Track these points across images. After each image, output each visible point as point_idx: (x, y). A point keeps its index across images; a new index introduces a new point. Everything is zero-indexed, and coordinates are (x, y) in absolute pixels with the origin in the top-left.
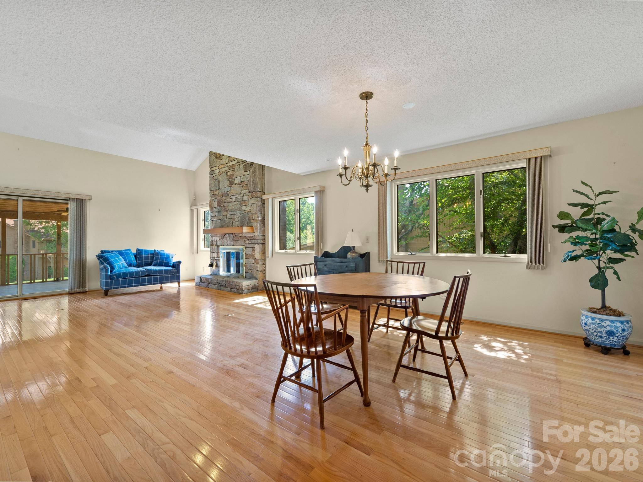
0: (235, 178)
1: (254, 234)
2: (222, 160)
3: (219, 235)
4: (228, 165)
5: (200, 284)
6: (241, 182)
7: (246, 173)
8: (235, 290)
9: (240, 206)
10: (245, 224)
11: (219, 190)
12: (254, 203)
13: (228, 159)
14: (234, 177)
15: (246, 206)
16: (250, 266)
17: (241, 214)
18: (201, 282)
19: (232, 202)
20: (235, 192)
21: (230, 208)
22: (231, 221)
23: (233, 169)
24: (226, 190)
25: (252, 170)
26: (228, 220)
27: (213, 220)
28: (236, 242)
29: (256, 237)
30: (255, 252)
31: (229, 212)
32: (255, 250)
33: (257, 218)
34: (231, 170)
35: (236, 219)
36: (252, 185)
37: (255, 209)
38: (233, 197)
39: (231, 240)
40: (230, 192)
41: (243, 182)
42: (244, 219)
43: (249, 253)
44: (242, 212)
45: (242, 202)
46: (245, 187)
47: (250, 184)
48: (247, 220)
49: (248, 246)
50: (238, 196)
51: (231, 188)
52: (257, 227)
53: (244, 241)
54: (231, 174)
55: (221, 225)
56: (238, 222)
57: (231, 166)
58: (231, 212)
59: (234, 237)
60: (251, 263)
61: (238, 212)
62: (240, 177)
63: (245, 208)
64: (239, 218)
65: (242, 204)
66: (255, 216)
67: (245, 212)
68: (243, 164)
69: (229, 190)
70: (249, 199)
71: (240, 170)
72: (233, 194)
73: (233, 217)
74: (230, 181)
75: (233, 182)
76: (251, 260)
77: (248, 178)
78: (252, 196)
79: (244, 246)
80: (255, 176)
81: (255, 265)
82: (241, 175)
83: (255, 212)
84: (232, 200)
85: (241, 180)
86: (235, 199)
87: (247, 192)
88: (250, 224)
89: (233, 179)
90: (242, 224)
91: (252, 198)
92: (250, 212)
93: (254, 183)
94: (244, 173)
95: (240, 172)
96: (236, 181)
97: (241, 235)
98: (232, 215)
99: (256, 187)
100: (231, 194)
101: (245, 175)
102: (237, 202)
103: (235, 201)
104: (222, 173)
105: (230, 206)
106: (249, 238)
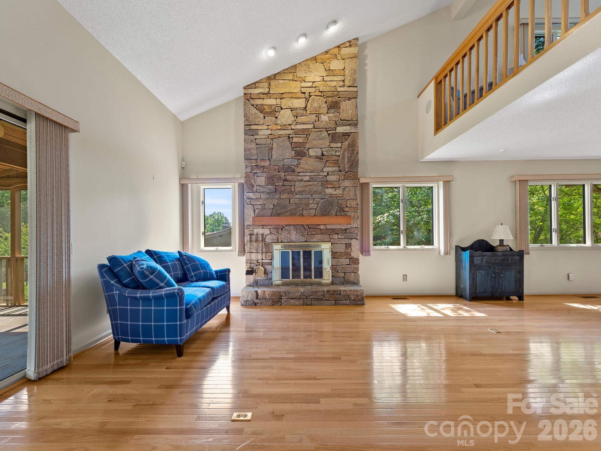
0: (309, 149)
2: (277, 118)
3: (269, 227)
4: (293, 127)
5: (256, 301)
6: (323, 155)
7: (332, 145)
8: (347, 302)
9: (321, 187)
10: (331, 213)
11: (270, 160)
12: (349, 186)
13: (293, 119)
14: (308, 147)
15: (334, 189)
16: (342, 268)
17: (322, 199)
18: (257, 298)
19: (301, 180)
20: (310, 168)
21: (298, 189)
22: (300, 207)
23: (305, 136)
24: (287, 162)
25: (346, 143)
26: (294, 206)
27: (253, 205)
28: (313, 236)
29: (354, 229)
30: (353, 249)
31: (296, 194)
32: (352, 247)
33: (355, 206)
34: (301, 136)
35: (312, 205)
36: (347, 162)
37: (352, 193)
38: (306, 174)
39: (301, 234)
40: (297, 167)
41: (328, 156)
42: (328, 206)
43: (339, 251)
44: (325, 196)
45: (325, 183)
46: (331, 163)
47: (344, 161)
48: (336, 207)
49: (336, 242)
50: (316, 174)
51: (299, 161)
52: (356, 217)
53: (330, 235)
54: (301, 141)
55: (276, 212)
56: (316, 209)
57: (299, 130)
58: (301, 195)
59: (307, 230)
60: (344, 263)
61: (315, 195)
62: (321, 148)
63: (331, 192)
64: (319, 204)
65: (326, 186)
66: (352, 203)
67: (331, 197)
68: (327, 131)
69: (295, 164)
70: (339, 180)
71: (320, 139)
72: (305, 170)
73: (304, 201)
74: (299, 152)
75: (305, 153)
76: (343, 260)
77: (339, 153)
78: (346, 177)
79: (330, 242)
80: (353, 151)
81: (352, 266)
82: (324, 146)
83: (352, 197)
84: (302, 177)
85: (322, 153)
86: (309, 177)
87: (337, 171)
88: (342, 211)
89: (306, 149)
90: (325, 213)
91: (347, 179)
92: (342, 197)
93: (350, 160)
94: (329, 145)
95: (321, 141)
96: (312, 153)
97: (322, 227)
98: (303, 199)
99: (355, 166)
100: (301, 170)
101: (332, 147)
102: (314, 181)
103: (309, 180)
104: (278, 136)
105: (299, 186)
106: (339, 231)
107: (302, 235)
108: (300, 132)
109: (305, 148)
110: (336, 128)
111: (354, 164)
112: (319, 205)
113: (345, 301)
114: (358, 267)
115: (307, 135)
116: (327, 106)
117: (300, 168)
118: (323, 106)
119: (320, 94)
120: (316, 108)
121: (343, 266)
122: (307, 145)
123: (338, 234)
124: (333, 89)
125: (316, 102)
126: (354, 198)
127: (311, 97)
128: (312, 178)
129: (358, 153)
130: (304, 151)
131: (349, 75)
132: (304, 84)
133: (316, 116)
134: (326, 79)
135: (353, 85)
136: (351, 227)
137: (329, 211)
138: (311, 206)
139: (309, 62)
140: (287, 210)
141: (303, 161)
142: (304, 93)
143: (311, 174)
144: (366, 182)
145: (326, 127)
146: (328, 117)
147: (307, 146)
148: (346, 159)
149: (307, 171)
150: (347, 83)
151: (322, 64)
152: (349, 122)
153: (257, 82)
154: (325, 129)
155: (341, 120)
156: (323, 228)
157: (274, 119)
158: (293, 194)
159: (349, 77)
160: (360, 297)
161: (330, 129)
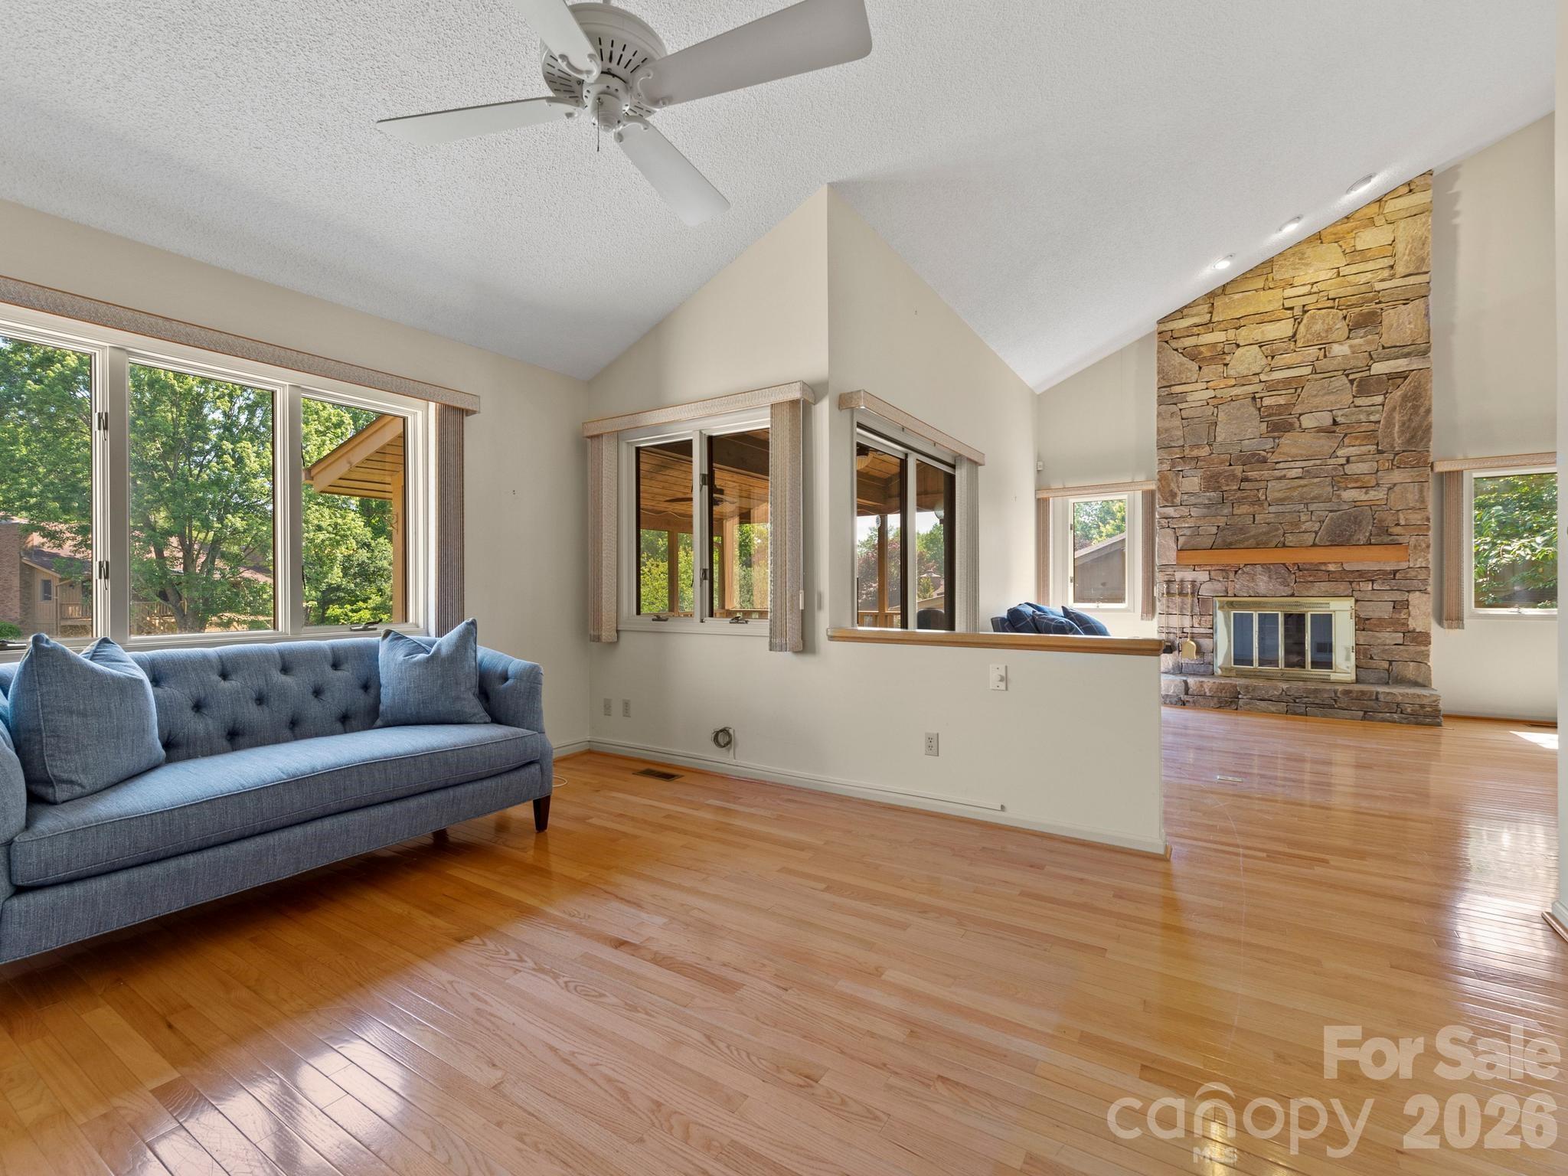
0: (1300, 415)
1: (1404, 565)
2: (1226, 365)
3: (1208, 568)
4: (1263, 377)
6: (1335, 423)
7: (1359, 402)
9: (1330, 489)
10: (1355, 538)
11: (1210, 445)
12: (1406, 481)
13: (1264, 361)
14: (1300, 412)
15: (1364, 490)
16: (1384, 651)
17: (1331, 511)
18: (1188, 693)
19: (1281, 478)
20: (1304, 452)
21: (1274, 495)
22: (1278, 529)
23: (1293, 391)
24: (1250, 445)
25: (1398, 394)
26: (1265, 528)
27: (1174, 528)
28: (1309, 585)
29: (1417, 571)
30: (1412, 613)
31: (1269, 505)
32: (1410, 608)
33: (1419, 523)
34: (1283, 392)
35: (1307, 523)
36: (1398, 432)
37: (1412, 498)
38: (1292, 464)
39: (1279, 580)
40: (1273, 453)
41: (1349, 426)
42: (1348, 526)
43: (1376, 615)
44: (1340, 505)
45: (1340, 479)
46: (1356, 438)
47: (1391, 431)
48: (1368, 526)
49: (1369, 596)
50: (1318, 462)
51: (1277, 441)
52: (1424, 546)
53: (1351, 583)
54: (1283, 402)
55: (1224, 541)
56: (1316, 533)
57: (1279, 381)
58: (1280, 507)
59: (1294, 573)
60: (1388, 642)
61: (1315, 505)
62: (1331, 411)
63: (1356, 496)
64: (1323, 522)
65: (1342, 485)
66: (1411, 516)
67: (1355, 507)
68: (1347, 376)
69: (1268, 447)
70: (1378, 471)
71: (1329, 393)
72: (1291, 457)
73: (1288, 517)
74: (1276, 423)
75: (1291, 424)
76: (1387, 635)
77: (1378, 415)
78: (1395, 463)
79: (1352, 596)
80: (1416, 408)
81: (1411, 648)
82: (1339, 407)
83: (1411, 505)
84: (1284, 472)
85: (1334, 420)
86: (1301, 469)
87: (1372, 453)
88: (1384, 536)
89: (1293, 416)
90: (1340, 538)
91: (1398, 467)
92: (1386, 504)
93: (1409, 427)
94: (1353, 402)
95: (1332, 398)
96: (1307, 422)
97: (1331, 568)
98: (1287, 514)
99: (1422, 439)
100: (1280, 458)
101: (1360, 406)
102: (1313, 477)
103: (1301, 475)
104: (1230, 399)
105: (1275, 489)
106: (1377, 575)
107: (1281, 584)
108: (1281, 385)
109: (1291, 414)
110: (1370, 366)
111: (1418, 434)
112: (1325, 523)
113: (1388, 714)
114: (1428, 651)
115: (1296, 389)
116: (1348, 325)
117: (1280, 453)
118: (1337, 327)
119: (1330, 304)
120: (1319, 333)
121: (1387, 647)
122: (1296, 408)
123: (1373, 581)
124: (1363, 289)
125: (1320, 322)
126: (1418, 505)
127: (1308, 314)
128: (1307, 471)
129: (1428, 411)
130: (1290, 420)
131: (1407, 251)
132: (1289, 292)
133: (1320, 349)
134: (1344, 271)
135: (1416, 272)
136: (1409, 568)
137: (1351, 536)
138: (1304, 527)
139: (1304, 247)
140: (1247, 535)
141: (1286, 440)
142: (1292, 309)
143: (1304, 464)
144: (1452, 469)
145: (1343, 367)
146: (1351, 346)
147: (1298, 410)
148: (1397, 427)
149: (1295, 459)
150: (1400, 269)
151: (1336, 244)
152: (1406, 350)
153: (1186, 307)
154: (1340, 373)
155: (1384, 348)
156: (1333, 570)
157: (1220, 368)
158: (1261, 505)
159: (1406, 257)
160: (1428, 709)
161: (1354, 371)
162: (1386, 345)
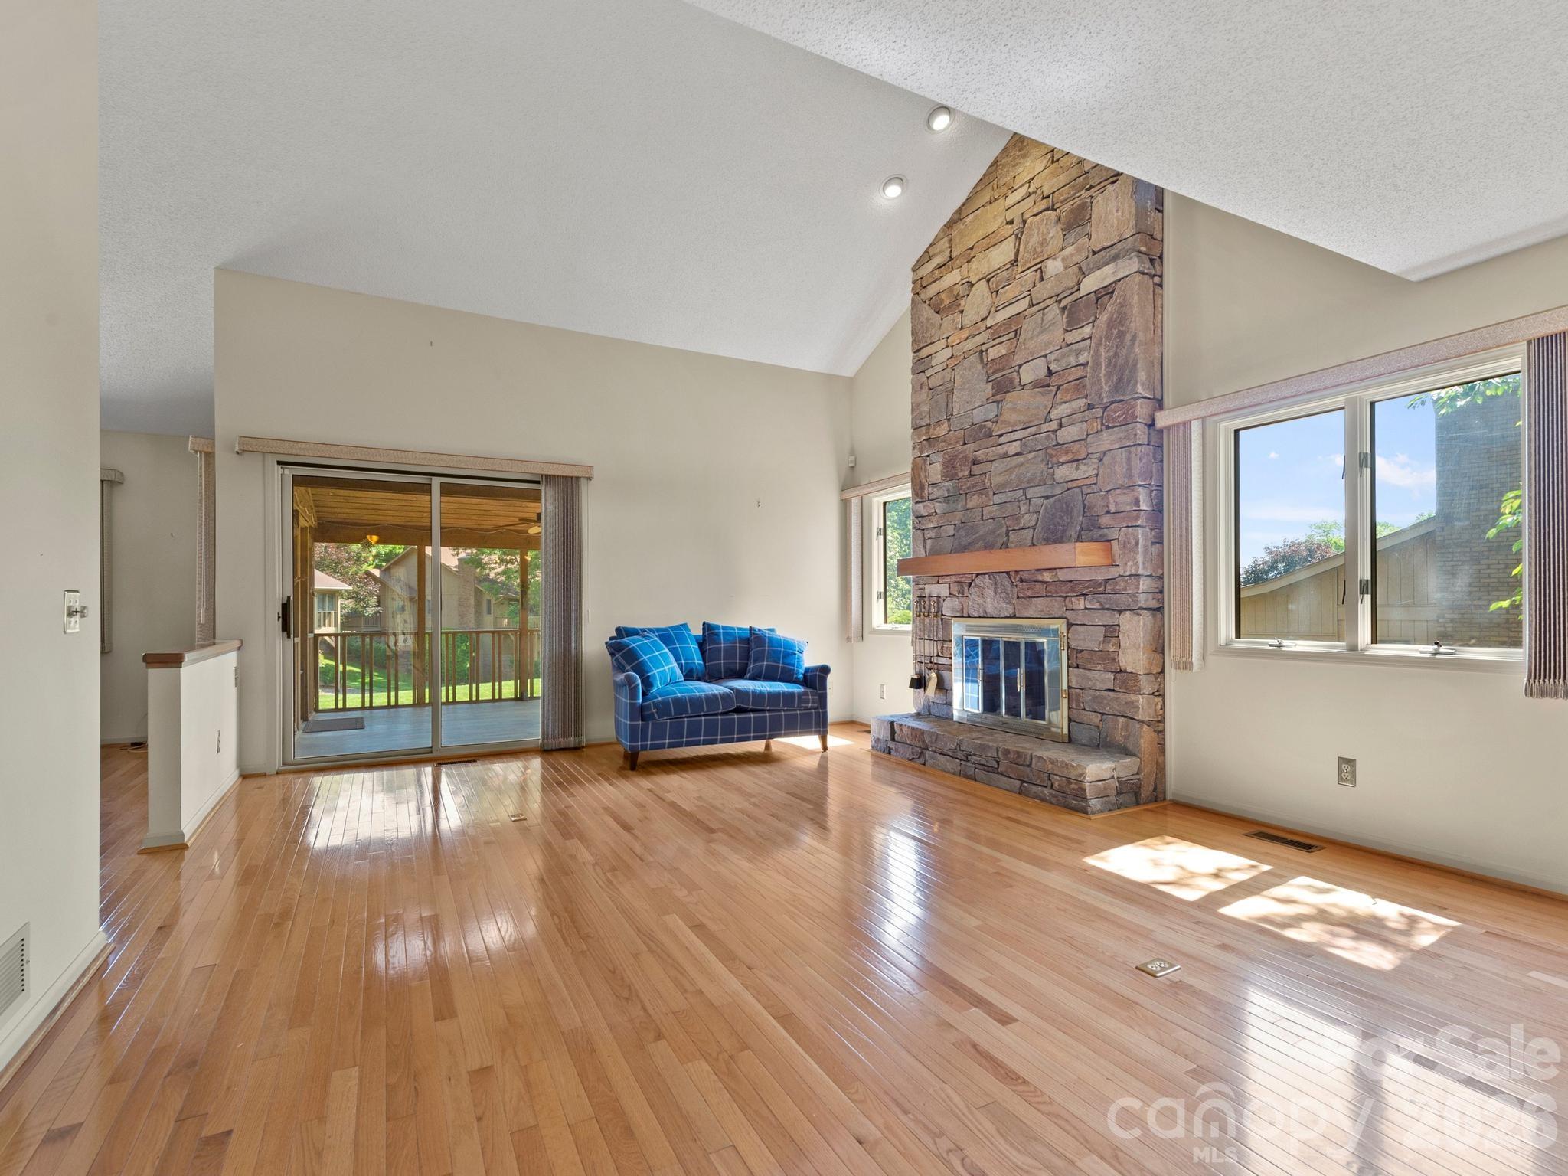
0: (1020, 366)
1: (1114, 572)
2: (962, 312)
3: (948, 580)
4: (989, 322)
5: (892, 745)
6: (1050, 373)
7: (1072, 337)
8: (1046, 791)
9: (1043, 466)
10: (1068, 534)
11: (949, 420)
12: (1117, 446)
13: (989, 301)
14: (1018, 363)
15: (1075, 464)
16: (1095, 698)
17: (1047, 498)
18: (893, 739)
19: (1005, 456)
20: (1022, 418)
21: (997, 480)
22: (1001, 527)
23: (1013, 334)
24: (978, 415)
25: (1104, 317)
26: (990, 525)
27: (923, 530)
28: (1026, 602)
29: (1126, 581)
30: (1122, 643)
31: (994, 494)
32: (1121, 636)
33: (1128, 508)
34: (1005, 338)
35: (1026, 516)
36: (1105, 375)
37: (1120, 470)
38: (1012, 436)
39: (1002, 595)
40: (997, 422)
41: (1061, 374)
42: (1061, 517)
43: (1088, 646)
44: (1053, 488)
45: (1054, 452)
46: (1068, 391)
47: (1098, 376)
48: (1078, 517)
49: (1080, 618)
50: (1034, 430)
51: (1001, 406)
52: (1133, 542)
53: (1065, 597)
54: (1004, 352)
55: (960, 544)
56: (1034, 528)
57: (1002, 324)
58: (1003, 495)
59: (1016, 585)
60: (1098, 685)
61: (1033, 490)
62: (1046, 356)
63: (1067, 474)
64: (1040, 513)
65: (1054, 460)
66: (1120, 499)
67: (1068, 489)
68: (1059, 303)
69: (992, 415)
70: (1088, 435)
71: (1043, 332)
72: (1012, 426)
73: (1009, 511)
74: (999, 382)
75: (1012, 381)
76: (1095, 674)
77: (1086, 354)
78: (1104, 421)
79: (1066, 619)
80: (1121, 335)
81: (1121, 696)
82: (1052, 349)
83: (1120, 482)
84: (1005, 448)
85: (1048, 369)
86: (1019, 443)
87: (1082, 410)
88: (1092, 530)
89: (1012, 370)
90: (1054, 536)
91: (1107, 428)
92: (1095, 484)
93: (1115, 366)
94: (1064, 340)
95: (1046, 338)
96: (1027, 375)
97: (1047, 577)
98: (1008, 505)
99: (1129, 382)
100: (1003, 428)
101: (1070, 344)
102: (1030, 452)
103: (1017, 450)
104: (962, 357)
105: (997, 474)
106: (1088, 587)
107: (1005, 599)
108: (1004, 328)
109: (1011, 367)
110: (1080, 284)
111: (1125, 375)
112: (1041, 515)
113: (1040, 789)
114: (1138, 701)
115: (1016, 331)
116: (1062, 230)
117: (1003, 422)
118: (1051, 235)
119: (1044, 204)
120: (1036, 249)
121: (1097, 693)
122: (1016, 357)
123: (1084, 596)
124: (1074, 172)
125: (1037, 232)
126: (1127, 482)
127: (1026, 225)
128: (1025, 444)
129: (1134, 338)
130: (1011, 376)
132: (1010, 200)
133: (1036, 270)
136: (1119, 576)
137: (1064, 531)
138: (1023, 522)
140: (977, 535)
141: (1008, 403)
142: (1013, 221)
143: (1020, 435)
145: (1056, 290)
146: (1064, 259)
147: (1017, 360)
148: (1104, 368)
149: (1015, 429)
152: (1114, 251)
153: (931, 245)
154: (1053, 300)
155: (1094, 253)
156: (1049, 579)
157: (957, 316)
158: (987, 495)
161: (1065, 294)
162: (1096, 249)
